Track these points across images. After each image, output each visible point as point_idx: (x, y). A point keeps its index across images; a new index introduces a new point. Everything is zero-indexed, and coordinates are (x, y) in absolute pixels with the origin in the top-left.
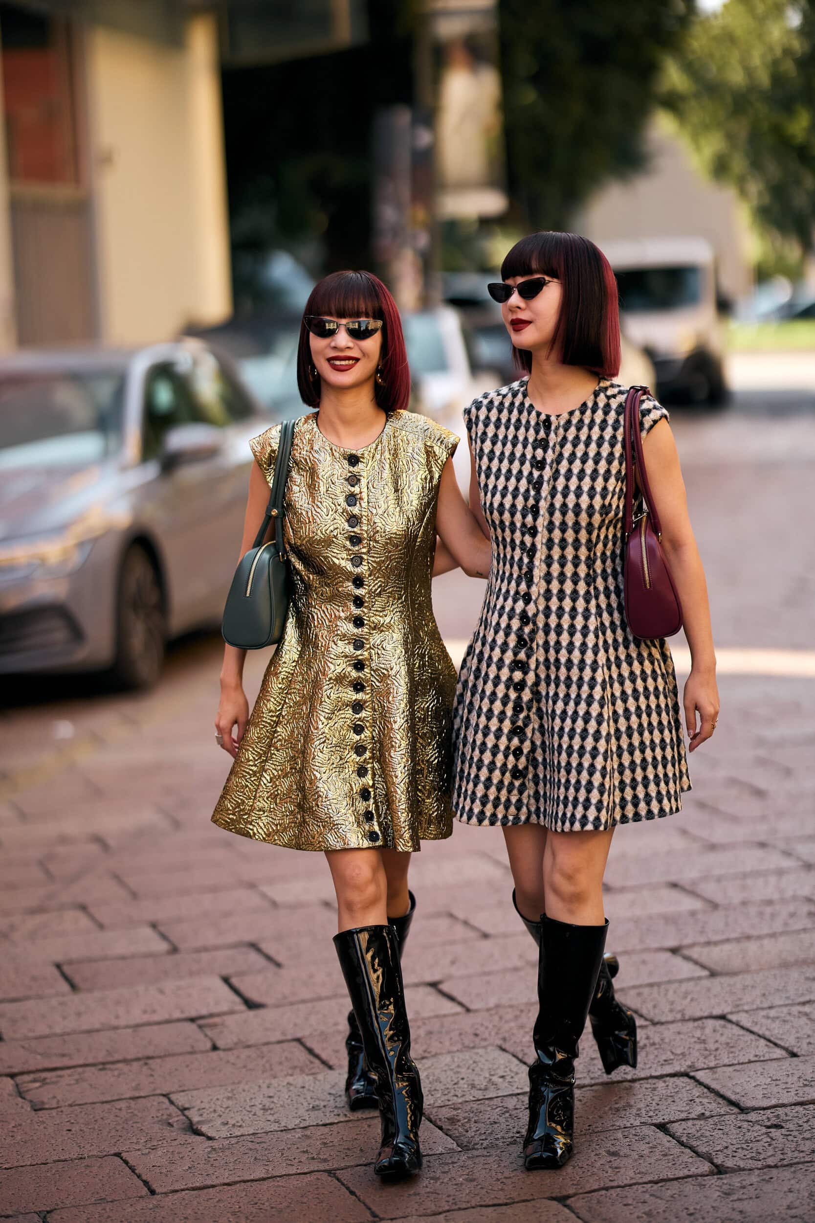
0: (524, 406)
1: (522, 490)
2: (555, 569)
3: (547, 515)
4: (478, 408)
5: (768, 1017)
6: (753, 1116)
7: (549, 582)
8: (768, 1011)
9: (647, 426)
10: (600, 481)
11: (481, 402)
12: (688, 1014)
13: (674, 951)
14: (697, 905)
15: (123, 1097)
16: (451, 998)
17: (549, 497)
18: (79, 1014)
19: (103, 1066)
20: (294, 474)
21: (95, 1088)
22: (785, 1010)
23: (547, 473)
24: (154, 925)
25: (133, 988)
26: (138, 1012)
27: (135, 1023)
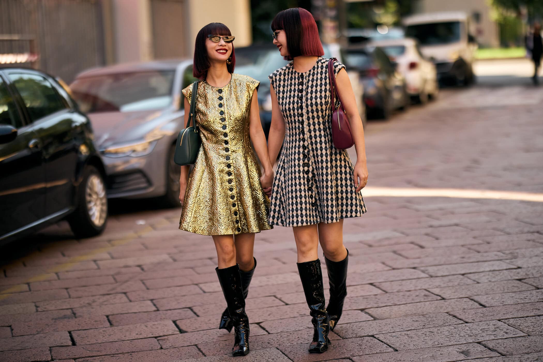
0: (293, 72)
1: (296, 101)
2: (312, 127)
3: (306, 108)
4: (276, 76)
5: (391, 336)
7: (310, 132)
8: (392, 333)
9: (337, 71)
10: (323, 93)
11: (277, 74)
12: (359, 335)
13: (362, 310)
14: (380, 291)
16: (264, 329)
17: (306, 102)
18: (110, 335)
19: (113, 355)
20: (199, 99)
22: (399, 333)
23: (304, 93)
24: (152, 300)
25: (135, 325)
26: (134, 334)
27: (132, 339)
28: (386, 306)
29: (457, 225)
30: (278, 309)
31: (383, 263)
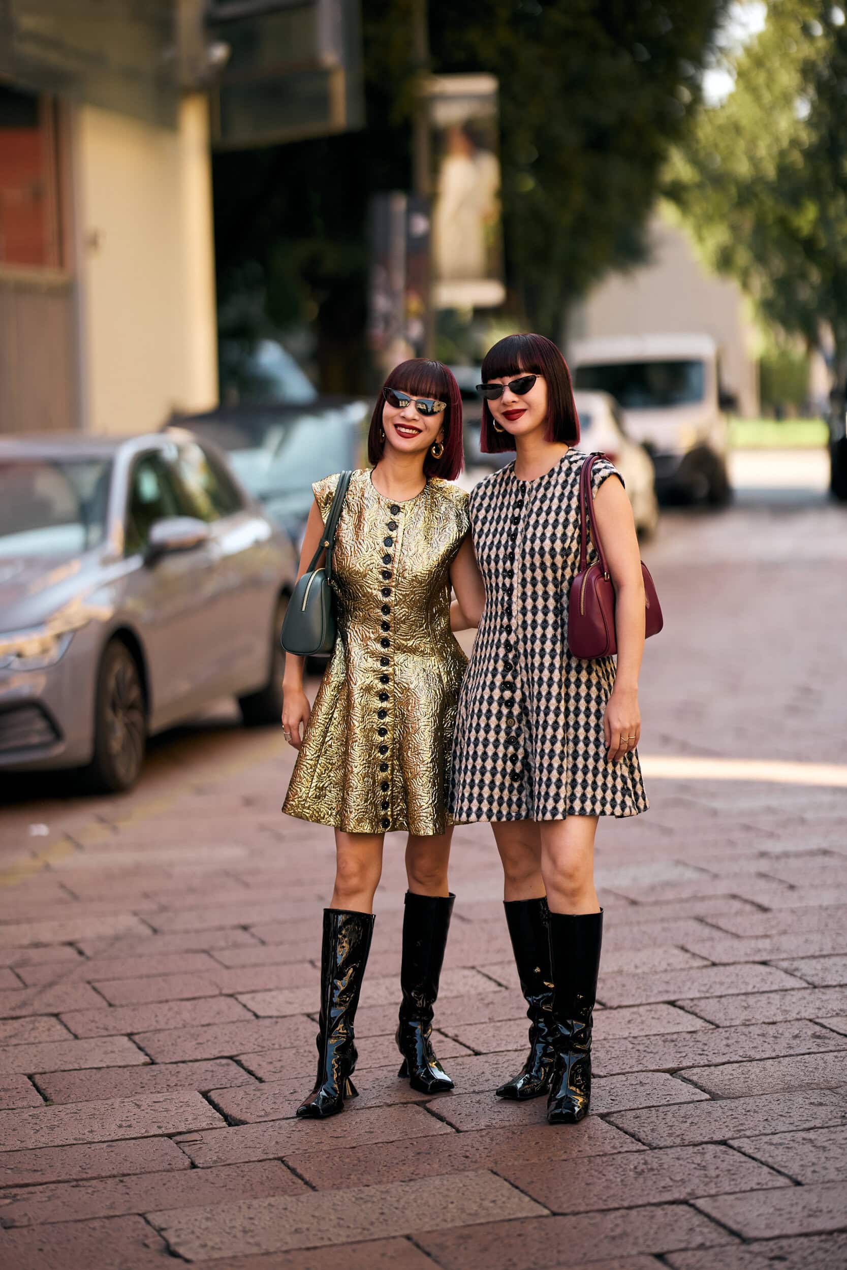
3: (521, 559)
5: (771, 1144)
6: (755, 1247)
7: (524, 614)
8: (771, 1137)
10: (560, 528)
12: (688, 1138)
13: (673, 1072)
14: (698, 1024)
15: (97, 1216)
16: (441, 1119)
17: (522, 545)
18: (52, 1128)
19: (77, 1183)
20: (344, 513)
21: (68, 1206)
22: (789, 1135)
23: (521, 526)
24: (130, 1035)
25: (109, 1102)
26: (113, 1127)
27: (110, 1138)
28: (729, 1062)
29: (825, 852)
30: (458, 1064)
31: (684, 949)
